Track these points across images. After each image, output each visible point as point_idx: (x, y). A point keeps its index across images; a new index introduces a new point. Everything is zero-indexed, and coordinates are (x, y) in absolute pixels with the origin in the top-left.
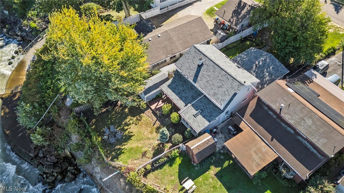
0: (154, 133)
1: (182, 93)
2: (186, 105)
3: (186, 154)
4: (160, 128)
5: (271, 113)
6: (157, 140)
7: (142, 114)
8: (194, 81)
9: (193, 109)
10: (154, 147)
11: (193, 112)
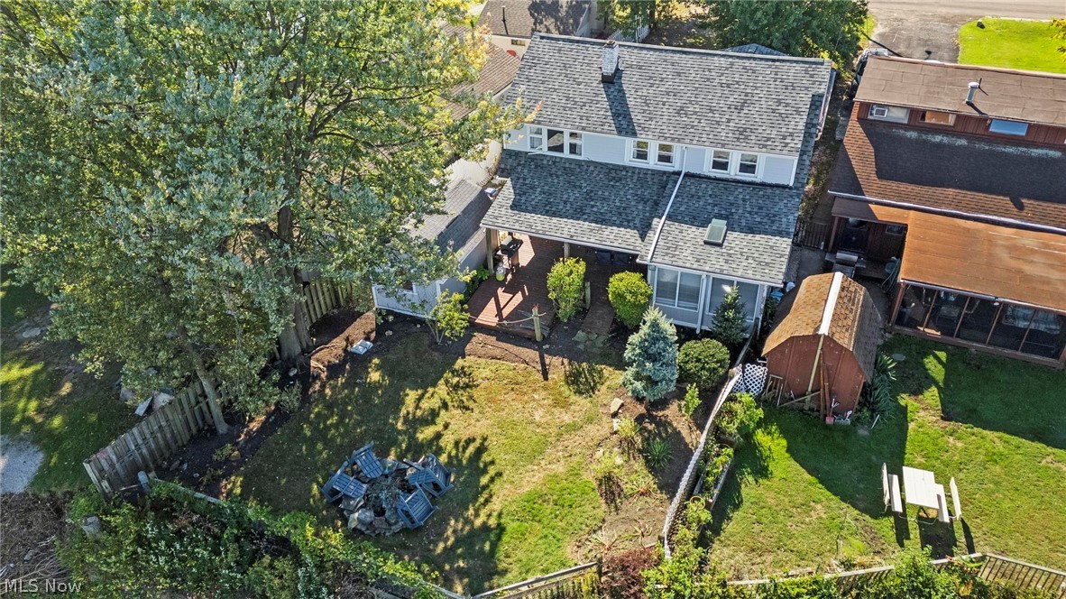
0: (574, 398)
1: (593, 206)
2: (644, 230)
3: (774, 406)
4: (579, 374)
5: (938, 138)
6: (615, 415)
7: (460, 363)
8: (627, 134)
9: (685, 227)
10: (627, 445)
11: (694, 234)
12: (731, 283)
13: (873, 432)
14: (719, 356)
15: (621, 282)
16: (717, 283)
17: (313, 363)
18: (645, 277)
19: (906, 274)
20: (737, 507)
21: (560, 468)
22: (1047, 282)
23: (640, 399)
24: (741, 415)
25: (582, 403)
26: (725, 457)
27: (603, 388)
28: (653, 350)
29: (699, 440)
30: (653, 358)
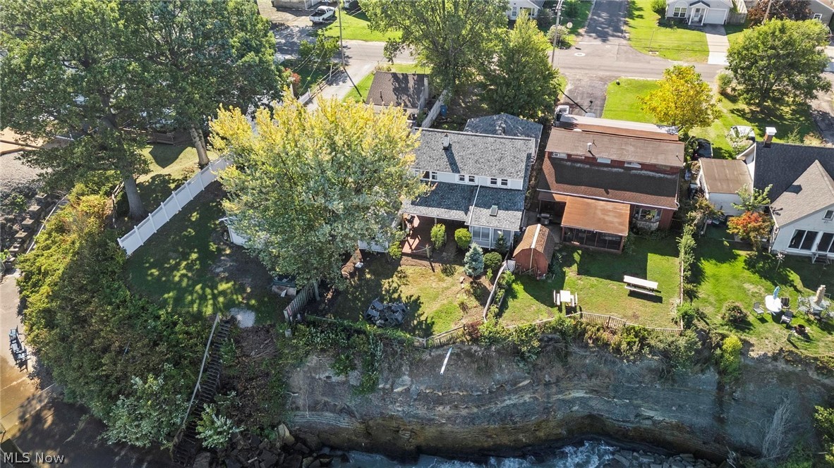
1: (445, 202)
2: (466, 211)
3: (519, 275)
4: (446, 269)
5: (579, 165)
6: (462, 283)
7: (399, 268)
8: (456, 172)
9: (482, 209)
10: (467, 292)
11: (486, 212)
12: (501, 230)
13: (553, 281)
14: (498, 258)
15: (460, 233)
16: (496, 231)
17: (343, 273)
18: (468, 230)
19: (565, 222)
20: (507, 308)
21: (445, 302)
22: (612, 223)
23: (470, 276)
24: (507, 278)
25: (449, 279)
26: (501, 293)
27: (456, 274)
28: (475, 258)
29: (492, 288)
30: (475, 261)
